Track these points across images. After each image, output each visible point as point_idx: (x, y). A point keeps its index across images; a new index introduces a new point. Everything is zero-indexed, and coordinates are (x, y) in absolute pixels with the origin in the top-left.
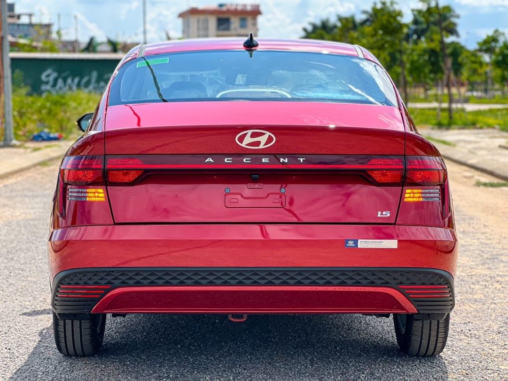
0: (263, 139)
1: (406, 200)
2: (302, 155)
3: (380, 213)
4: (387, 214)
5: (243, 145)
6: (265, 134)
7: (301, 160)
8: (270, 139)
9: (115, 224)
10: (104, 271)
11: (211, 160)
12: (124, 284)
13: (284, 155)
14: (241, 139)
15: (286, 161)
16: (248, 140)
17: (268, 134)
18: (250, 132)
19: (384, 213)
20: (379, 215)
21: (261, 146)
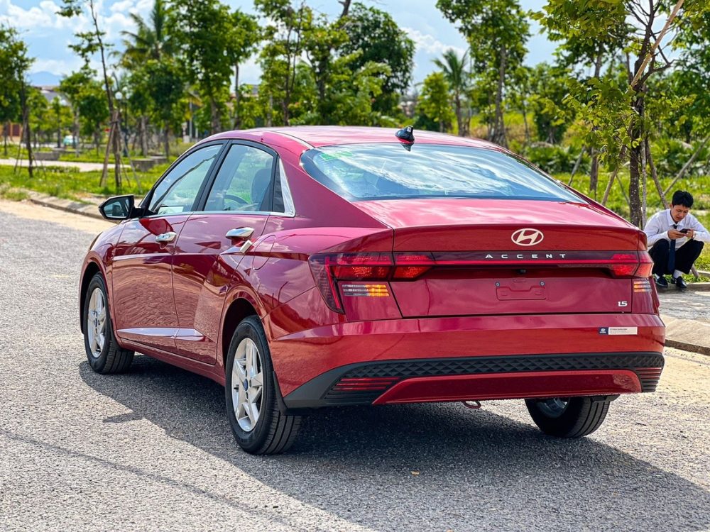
0: (533, 237)
1: (635, 291)
2: (563, 251)
3: (619, 303)
4: (625, 304)
5: (517, 242)
6: (535, 232)
7: (563, 256)
8: (539, 237)
9: (404, 318)
10: (396, 364)
11: (490, 257)
12: (413, 375)
13: (549, 252)
14: (516, 237)
15: (551, 256)
16: (522, 238)
17: (538, 232)
18: (524, 230)
19: (623, 303)
20: (619, 305)
21: (531, 244)
